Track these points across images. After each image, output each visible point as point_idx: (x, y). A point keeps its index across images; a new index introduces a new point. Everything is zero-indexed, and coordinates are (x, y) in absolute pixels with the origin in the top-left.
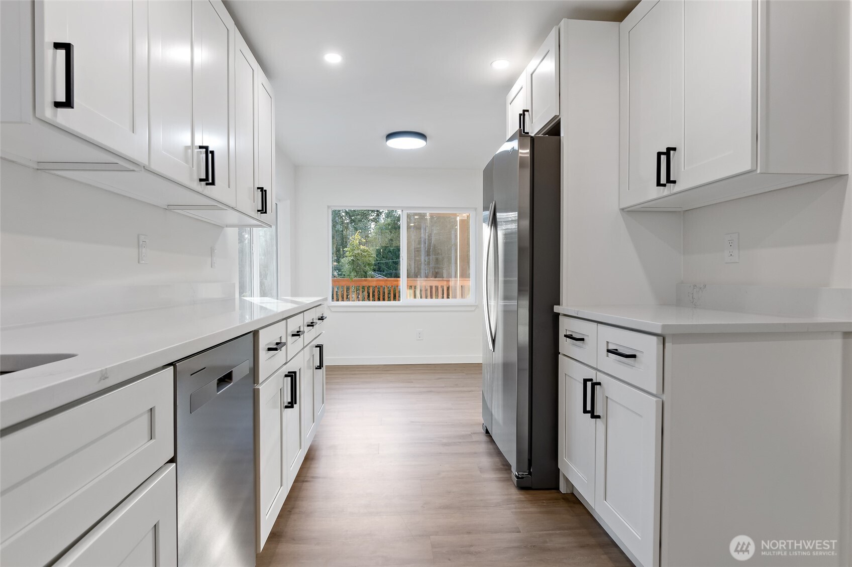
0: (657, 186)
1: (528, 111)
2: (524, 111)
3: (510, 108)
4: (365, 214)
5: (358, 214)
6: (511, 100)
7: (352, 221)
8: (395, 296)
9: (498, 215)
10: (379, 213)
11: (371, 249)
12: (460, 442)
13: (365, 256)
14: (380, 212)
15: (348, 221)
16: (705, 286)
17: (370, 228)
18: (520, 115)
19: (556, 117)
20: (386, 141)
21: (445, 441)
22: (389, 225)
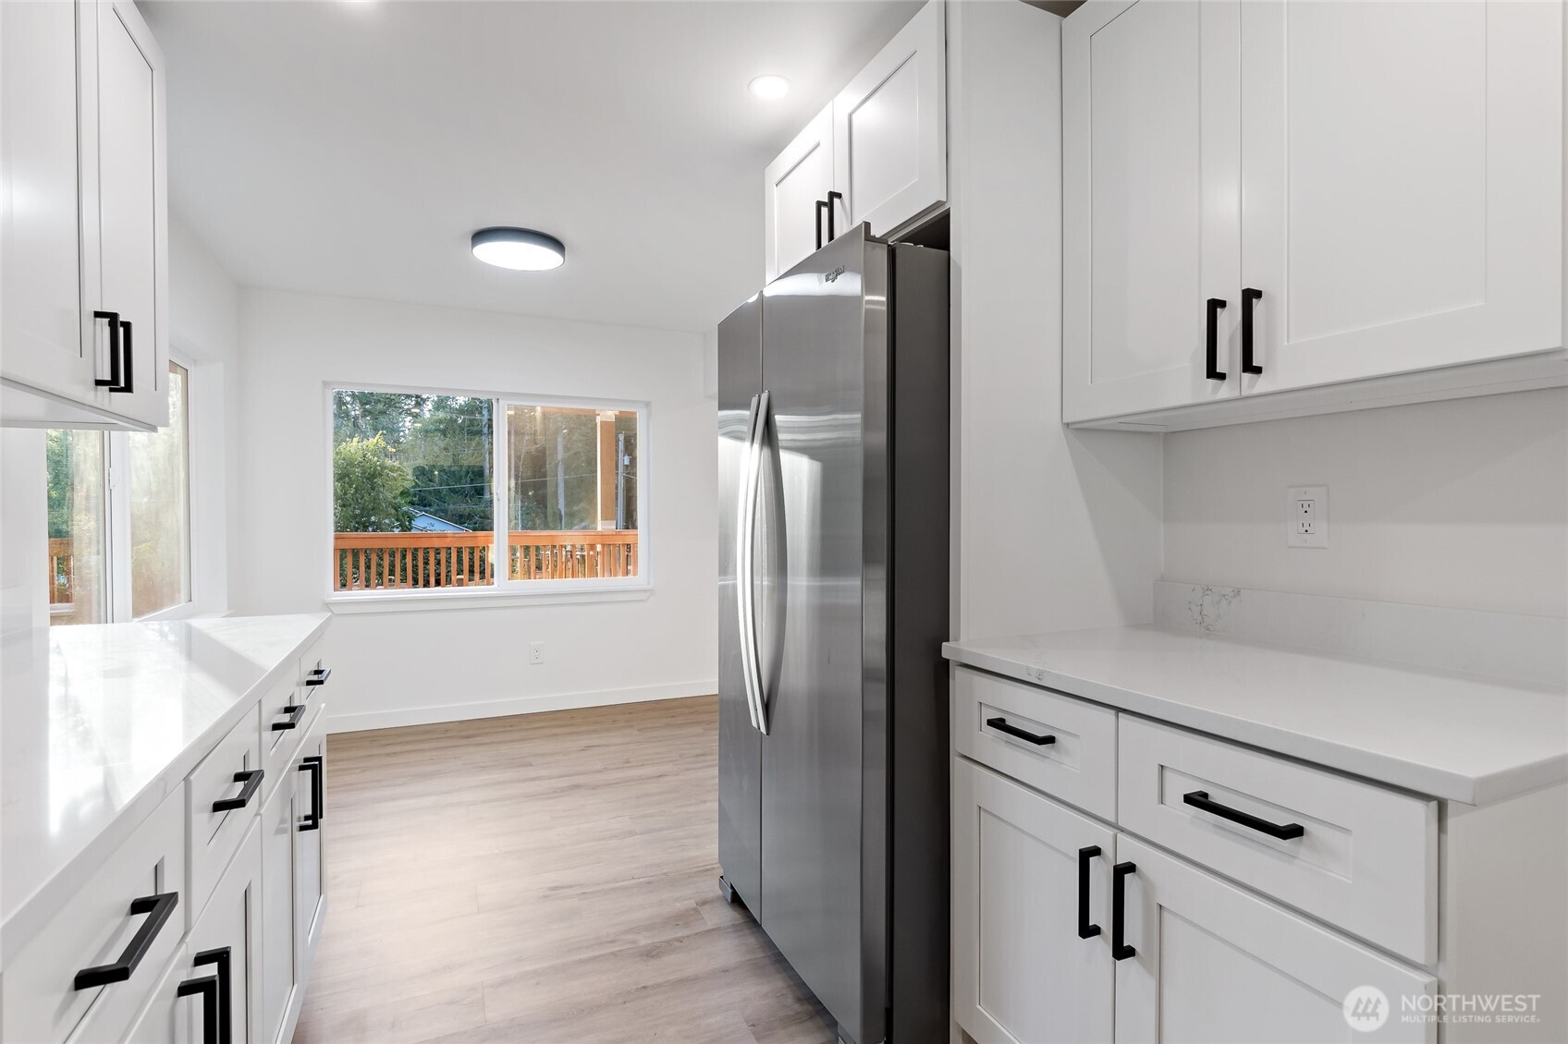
0: (1208, 377)
1: (839, 196)
2: (833, 195)
3: (775, 197)
4: (391, 402)
5: (379, 401)
6: (782, 175)
7: (366, 413)
8: (482, 573)
9: (779, 419)
10: (420, 402)
11: (405, 464)
12: (680, 940)
13: (395, 479)
14: (422, 399)
15: (357, 412)
16: (1237, 593)
17: (403, 426)
18: (820, 204)
19: (939, 204)
20: (473, 246)
21: (644, 940)
22: (440, 422)
